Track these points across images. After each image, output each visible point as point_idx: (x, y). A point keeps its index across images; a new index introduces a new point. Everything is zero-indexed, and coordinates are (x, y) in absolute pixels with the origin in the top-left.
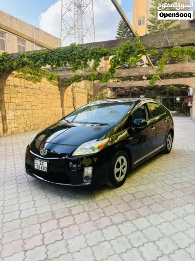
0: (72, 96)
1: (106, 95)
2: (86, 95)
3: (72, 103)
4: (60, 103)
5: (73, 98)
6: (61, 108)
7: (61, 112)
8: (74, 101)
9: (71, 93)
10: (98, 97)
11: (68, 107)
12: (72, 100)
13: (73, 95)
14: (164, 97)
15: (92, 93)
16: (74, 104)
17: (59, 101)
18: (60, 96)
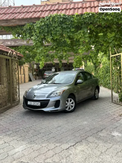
1: (34, 67)
2: (28, 68)
4: (20, 72)
8: (24, 71)
11: (22, 75)
12: (23, 70)
13: (23, 68)
16: (24, 73)
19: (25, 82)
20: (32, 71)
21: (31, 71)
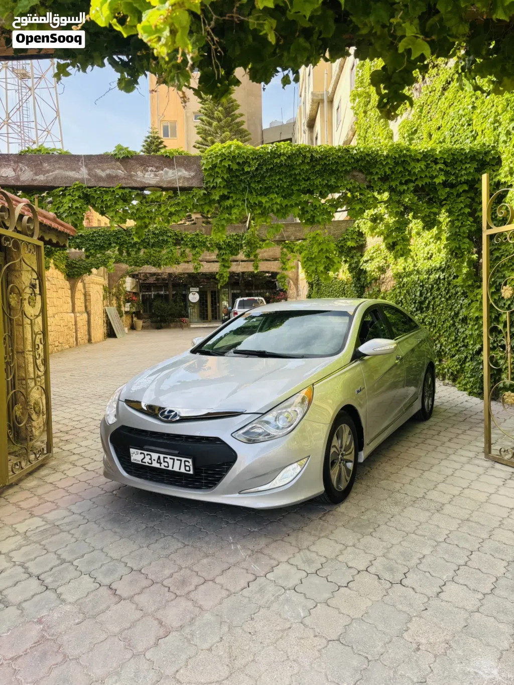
0: (83, 290)
1: (124, 286)
2: (102, 287)
3: (83, 305)
4: (71, 304)
5: (85, 295)
6: (72, 315)
7: (74, 324)
10: (114, 290)
11: (81, 313)
13: (84, 288)
14: (235, 291)
15: (106, 283)
16: (86, 307)
17: (69, 300)
18: (69, 291)
20: (118, 299)
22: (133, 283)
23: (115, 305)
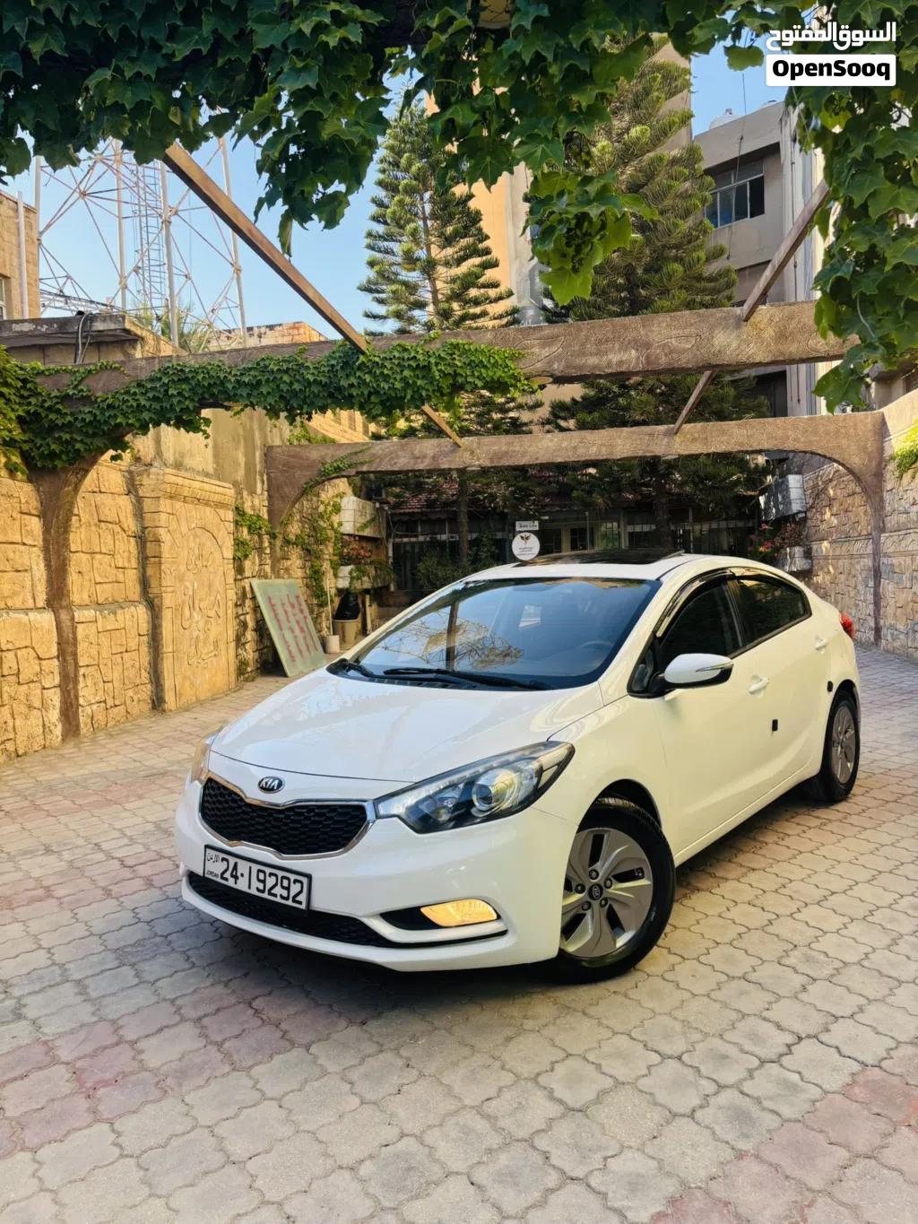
1: (336, 519)
2: (230, 515)
3: (132, 576)
4: (40, 574)
6: (48, 617)
8: (144, 560)
9: (126, 503)
13: (139, 513)
15: (257, 503)
19: (157, 703)
20: (308, 553)
21: (295, 561)
22: (362, 512)
23: (300, 573)
